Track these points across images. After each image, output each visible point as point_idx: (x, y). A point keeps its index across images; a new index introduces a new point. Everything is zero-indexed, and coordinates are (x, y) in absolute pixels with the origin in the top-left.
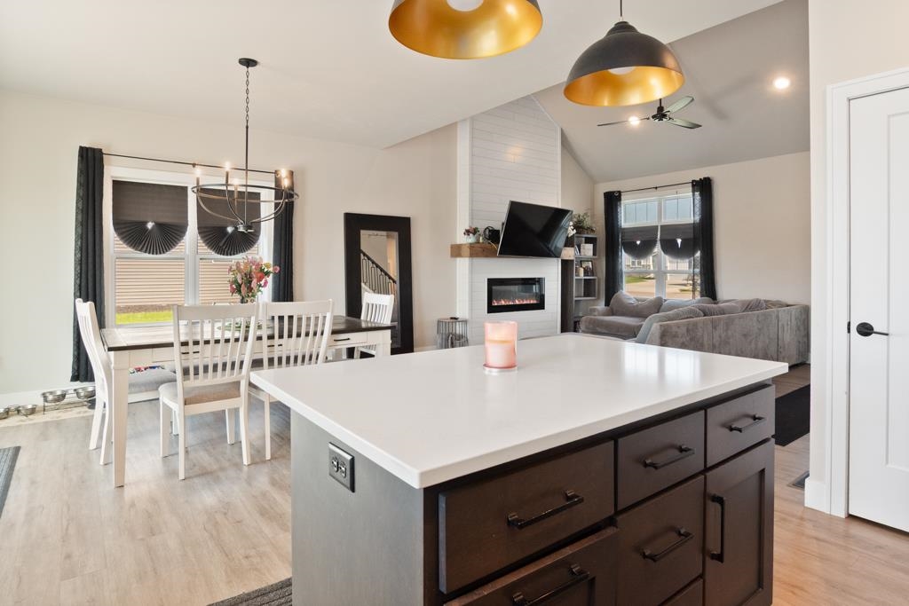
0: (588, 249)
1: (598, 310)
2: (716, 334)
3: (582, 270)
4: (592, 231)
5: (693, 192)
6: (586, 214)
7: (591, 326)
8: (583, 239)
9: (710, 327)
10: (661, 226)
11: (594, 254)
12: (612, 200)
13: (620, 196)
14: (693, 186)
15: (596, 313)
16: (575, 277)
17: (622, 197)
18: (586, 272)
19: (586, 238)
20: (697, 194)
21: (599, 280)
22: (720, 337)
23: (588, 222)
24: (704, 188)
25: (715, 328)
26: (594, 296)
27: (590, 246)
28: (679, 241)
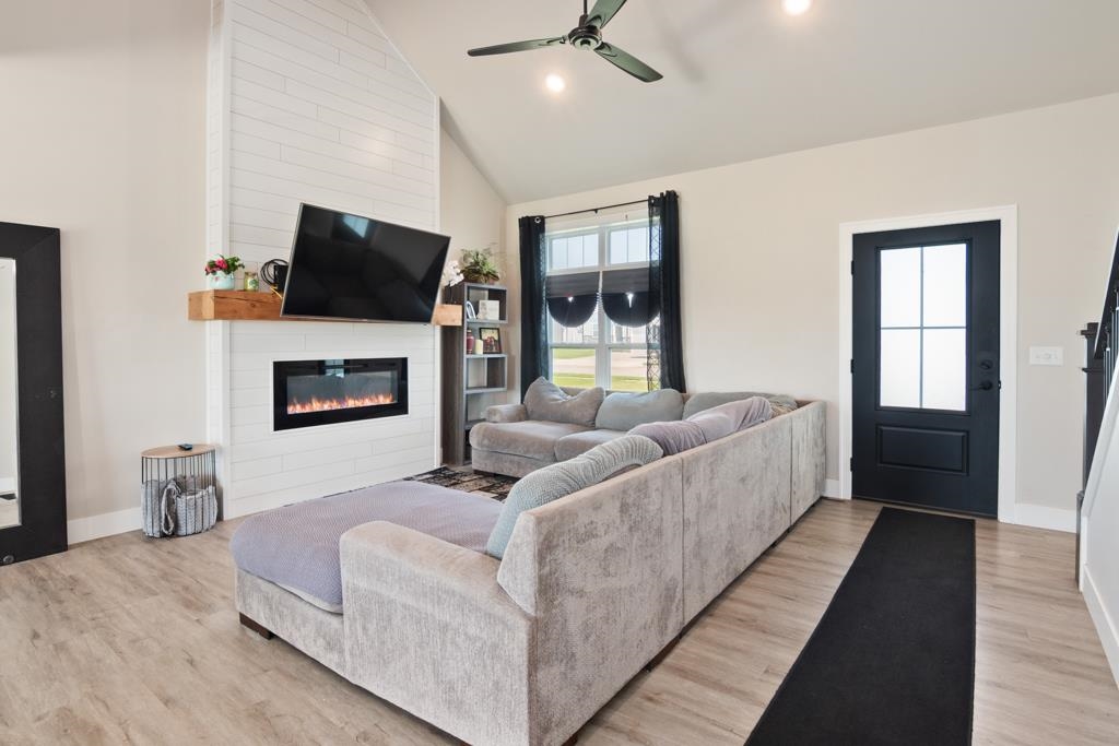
0: (491, 310)
1: (500, 412)
2: (690, 493)
3: (480, 345)
4: (496, 278)
5: (651, 216)
6: (488, 251)
7: (486, 442)
8: (487, 292)
9: (677, 481)
10: (604, 273)
11: (502, 317)
12: (532, 230)
13: (543, 223)
14: (651, 205)
15: (497, 418)
16: (466, 356)
17: (546, 226)
18: (487, 345)
19: (490, 290)
20: (656, 219)
21: (511, 359)
22: (699, 500)
23: (492, 264)
24: (666, 208)
25: (687, 480)
26: (503, 386)
27: (495, 304)
28: (630, 297)
